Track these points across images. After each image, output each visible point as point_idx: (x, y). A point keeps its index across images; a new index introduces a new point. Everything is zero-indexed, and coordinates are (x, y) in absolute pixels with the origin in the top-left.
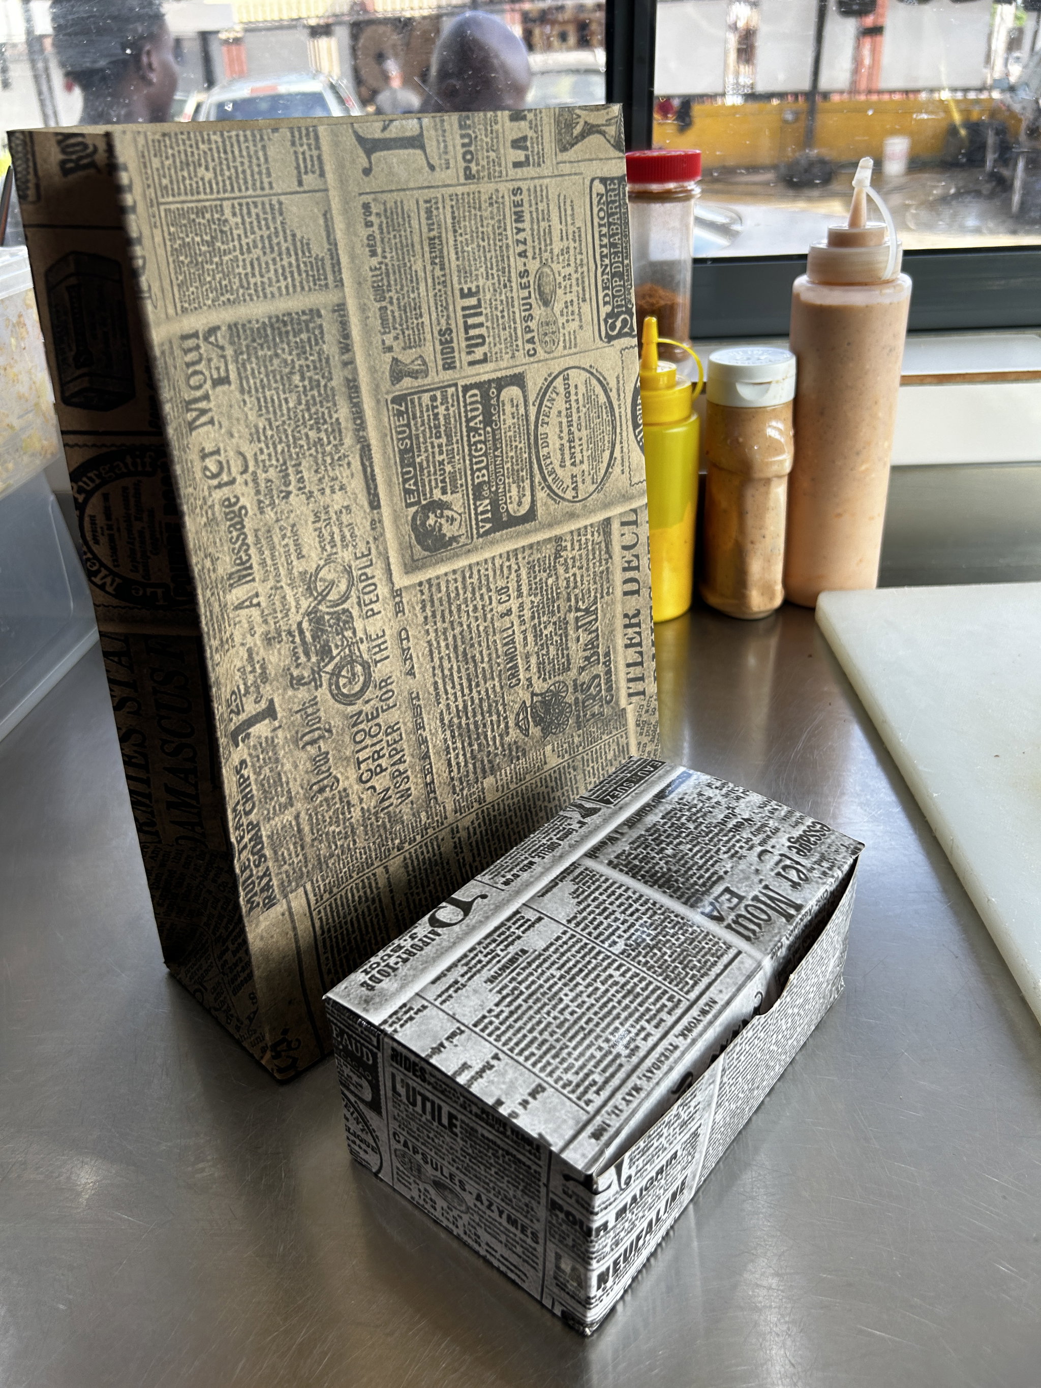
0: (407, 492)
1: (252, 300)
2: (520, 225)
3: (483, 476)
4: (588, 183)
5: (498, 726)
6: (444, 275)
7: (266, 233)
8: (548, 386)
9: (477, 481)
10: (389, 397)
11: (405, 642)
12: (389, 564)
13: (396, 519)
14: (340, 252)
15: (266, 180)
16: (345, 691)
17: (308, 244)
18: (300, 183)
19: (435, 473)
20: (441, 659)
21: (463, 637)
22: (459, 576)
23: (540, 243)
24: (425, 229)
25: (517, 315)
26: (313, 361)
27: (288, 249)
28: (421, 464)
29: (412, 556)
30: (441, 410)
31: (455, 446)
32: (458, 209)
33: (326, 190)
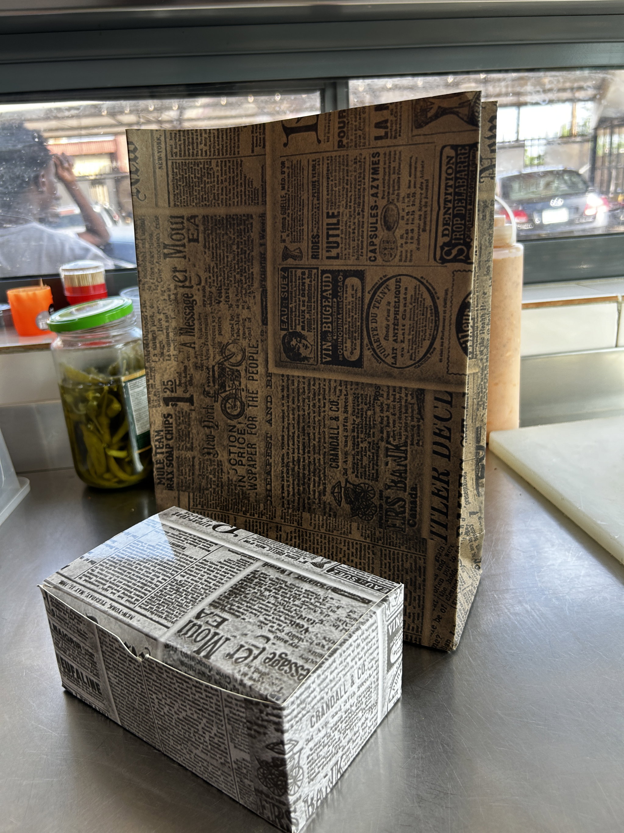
0: (282, 322)
1: (219, 206)
2: (375, 176)
3: (329, 327)
4: (439, 148)
5: (319, 486)
6: (319, 204)
7: (232, 175)
8: (382, 284)
9: (324, 329)
10: (280, 267)
11: (269, 404)
12: (267, 357)
13: (275, 333)
14: (267, 187)
15: (236, 150)
16: (229, 411)
17: (252, 182)
18: (253, 151)
19: (299, 316)
20: (289, 424)
21: (304, 418)
22: (306, 381)
23: (389, 188)
24: (310, 176)
25: (365, 234)
26: (245, 241)
27: (241, 183)
28: (292, 308)
29: (280, 358)
30: (307, 281)
31: (313, 304)
32: (332, 165)
33: (265, 155)
